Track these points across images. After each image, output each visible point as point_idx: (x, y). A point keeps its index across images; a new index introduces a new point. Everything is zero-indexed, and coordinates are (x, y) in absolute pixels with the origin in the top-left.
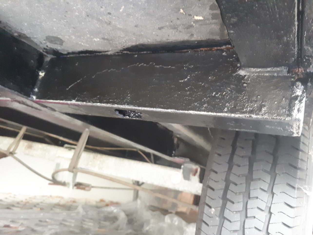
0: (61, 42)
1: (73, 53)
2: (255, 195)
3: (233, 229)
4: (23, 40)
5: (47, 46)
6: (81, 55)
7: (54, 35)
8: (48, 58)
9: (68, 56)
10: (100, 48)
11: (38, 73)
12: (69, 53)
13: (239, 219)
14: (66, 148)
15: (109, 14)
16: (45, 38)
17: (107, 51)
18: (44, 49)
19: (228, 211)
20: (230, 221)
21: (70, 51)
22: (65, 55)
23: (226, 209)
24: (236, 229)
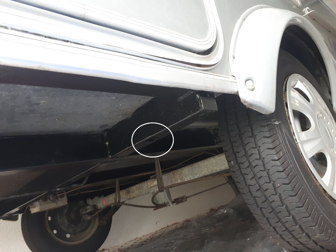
0: (107, 125)
1: (115, 126)
2: (247, 142)
3: (246, 167)
4: (91, 134)
5: (102, 130)
6: (119, 125)
7: (103, 124)
8: (105, 134)
9: (114, 128)
10: (124, 118)
11: (105, 144)
12: (113, 127)
13: (246, 159)
14: (152, 178)
15: (117, 108)
16: (99, 128)
17: (128, 117)
18: (101, 131)
19: (239, 158)
20: (243, 163)
21: (113, 126)
22: (112, 128)
23: (237, 158)
24: (248, 166)
